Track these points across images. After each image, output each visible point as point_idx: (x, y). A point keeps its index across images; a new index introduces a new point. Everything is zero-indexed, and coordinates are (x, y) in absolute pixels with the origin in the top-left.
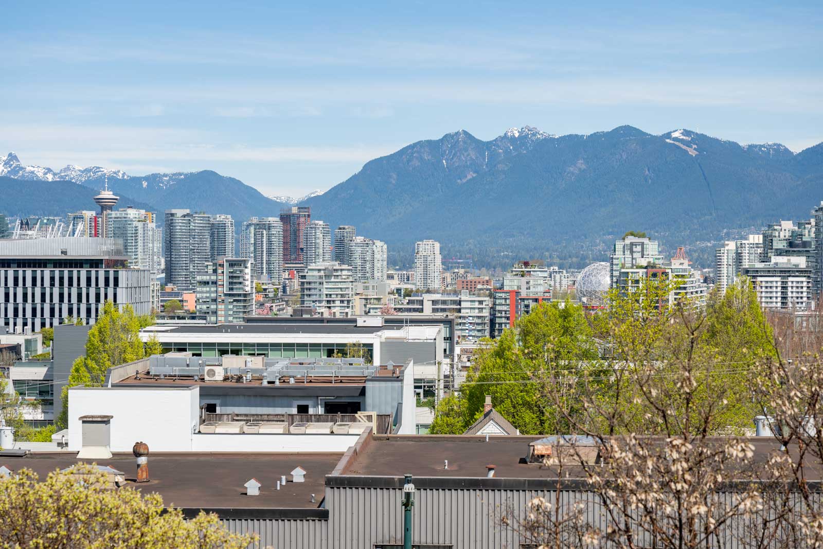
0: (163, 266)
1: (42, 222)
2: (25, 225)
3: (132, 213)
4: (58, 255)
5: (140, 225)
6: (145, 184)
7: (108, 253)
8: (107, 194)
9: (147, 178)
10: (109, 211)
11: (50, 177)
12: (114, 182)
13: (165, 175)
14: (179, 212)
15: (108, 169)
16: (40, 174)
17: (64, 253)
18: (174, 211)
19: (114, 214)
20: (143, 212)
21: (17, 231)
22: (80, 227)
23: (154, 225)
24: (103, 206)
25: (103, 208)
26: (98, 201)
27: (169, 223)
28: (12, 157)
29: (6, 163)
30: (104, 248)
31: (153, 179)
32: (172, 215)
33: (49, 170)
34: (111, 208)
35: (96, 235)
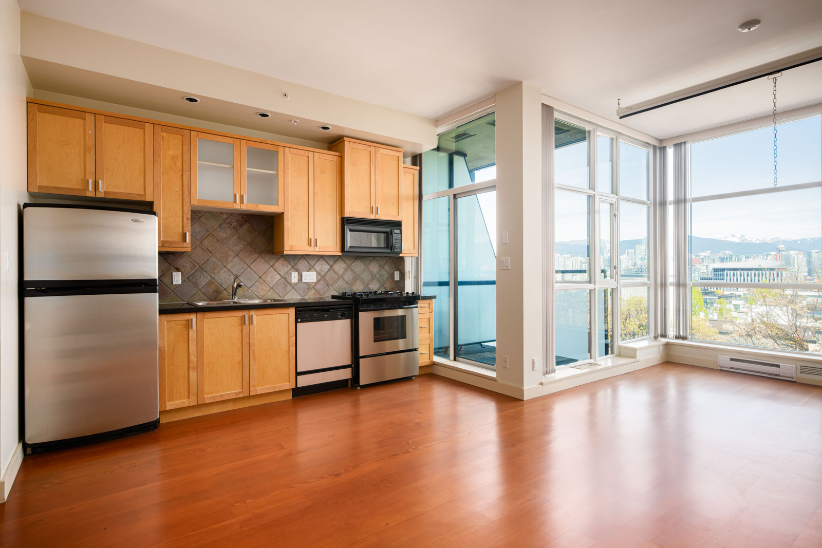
0: (807, 270)
1: (754, 257)
2: (747, 257)
3: (792, 252)
4: (757, 267)
5: (796, 256)
6: (799, 242)
7: (778, 266)
8: (781, 246)
9: (799, 240)
10: (782, 252)
11: (758, 242)
12: (784, 242)
13: (809, 239)
14: (814, 251)
15: (782, 238)
16: (754, 241)
17: (760, 266)
18: (811, 251)
19: (784, 253)
20: (797, 252)
21: (744, 260)
22: (769, 257)
23: (802, 256)
24: (779, 251)
25: (780, 251)
26: (778, 249)
27: (809, 255)
28: (742, 236)
29: (740, 238)
30: (777, 264)
31: (803, 240)
32: (811, 252)
33: (758, 239)
34: (783, 251)
35: (776, 260)
